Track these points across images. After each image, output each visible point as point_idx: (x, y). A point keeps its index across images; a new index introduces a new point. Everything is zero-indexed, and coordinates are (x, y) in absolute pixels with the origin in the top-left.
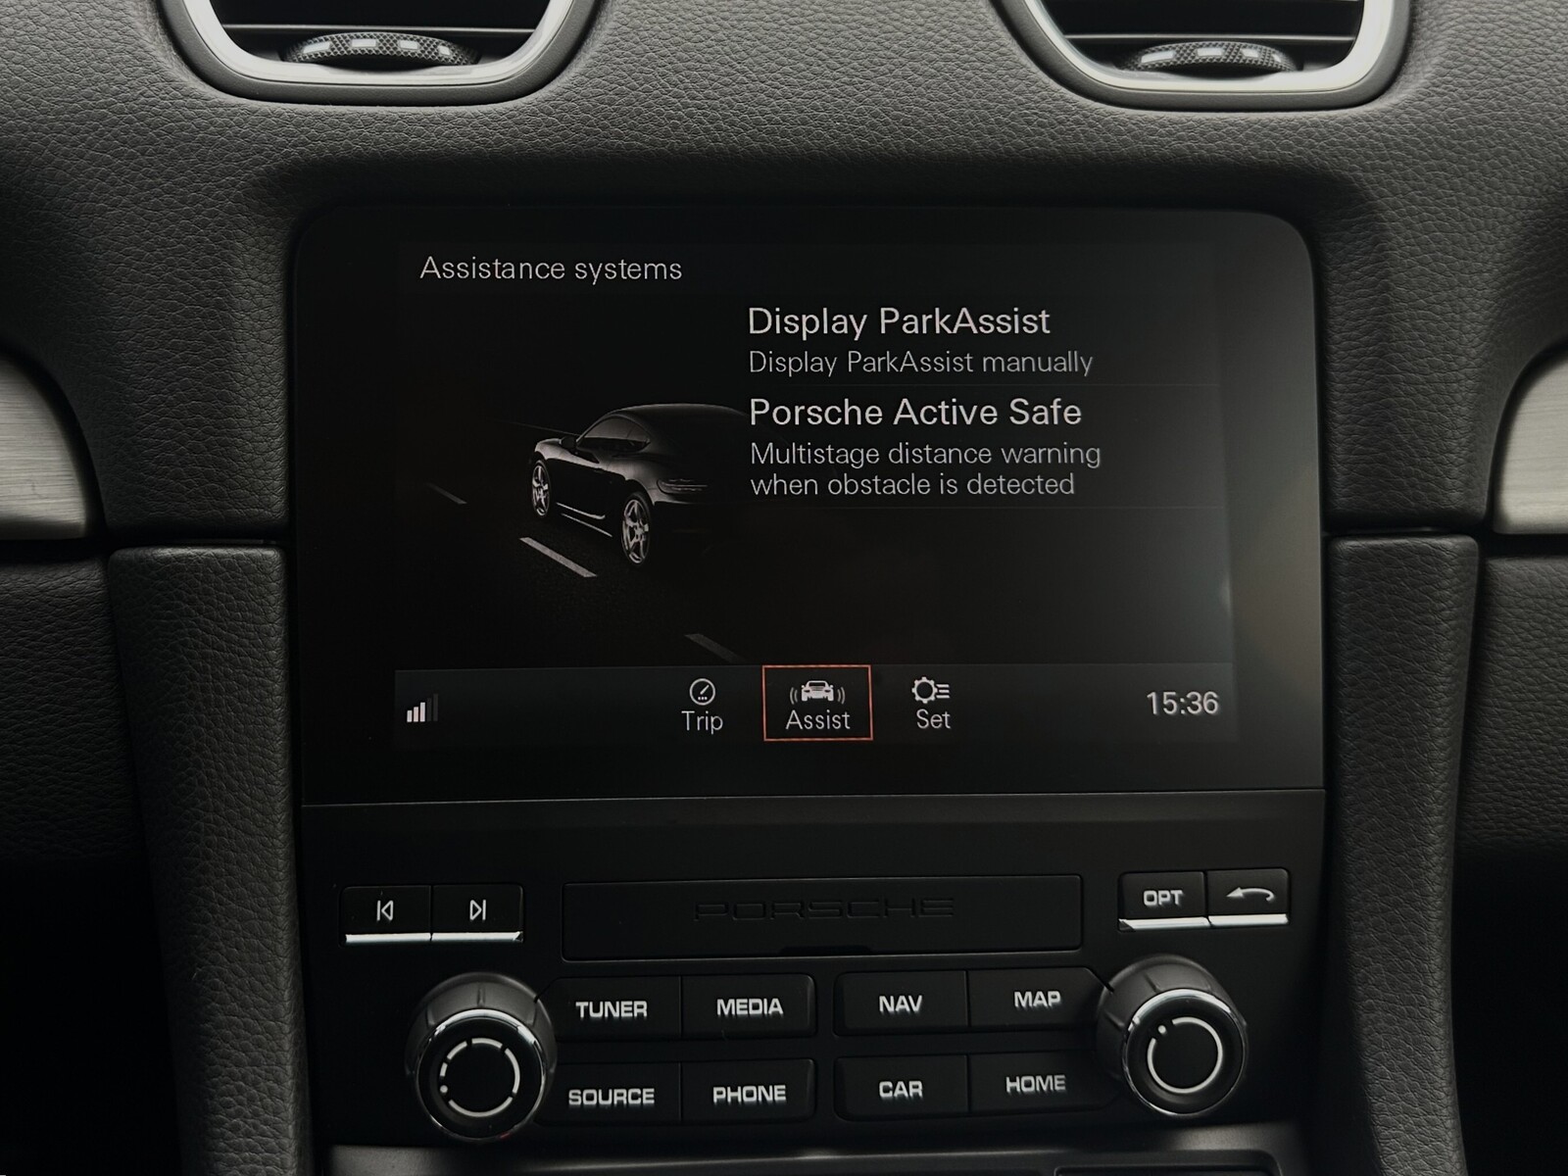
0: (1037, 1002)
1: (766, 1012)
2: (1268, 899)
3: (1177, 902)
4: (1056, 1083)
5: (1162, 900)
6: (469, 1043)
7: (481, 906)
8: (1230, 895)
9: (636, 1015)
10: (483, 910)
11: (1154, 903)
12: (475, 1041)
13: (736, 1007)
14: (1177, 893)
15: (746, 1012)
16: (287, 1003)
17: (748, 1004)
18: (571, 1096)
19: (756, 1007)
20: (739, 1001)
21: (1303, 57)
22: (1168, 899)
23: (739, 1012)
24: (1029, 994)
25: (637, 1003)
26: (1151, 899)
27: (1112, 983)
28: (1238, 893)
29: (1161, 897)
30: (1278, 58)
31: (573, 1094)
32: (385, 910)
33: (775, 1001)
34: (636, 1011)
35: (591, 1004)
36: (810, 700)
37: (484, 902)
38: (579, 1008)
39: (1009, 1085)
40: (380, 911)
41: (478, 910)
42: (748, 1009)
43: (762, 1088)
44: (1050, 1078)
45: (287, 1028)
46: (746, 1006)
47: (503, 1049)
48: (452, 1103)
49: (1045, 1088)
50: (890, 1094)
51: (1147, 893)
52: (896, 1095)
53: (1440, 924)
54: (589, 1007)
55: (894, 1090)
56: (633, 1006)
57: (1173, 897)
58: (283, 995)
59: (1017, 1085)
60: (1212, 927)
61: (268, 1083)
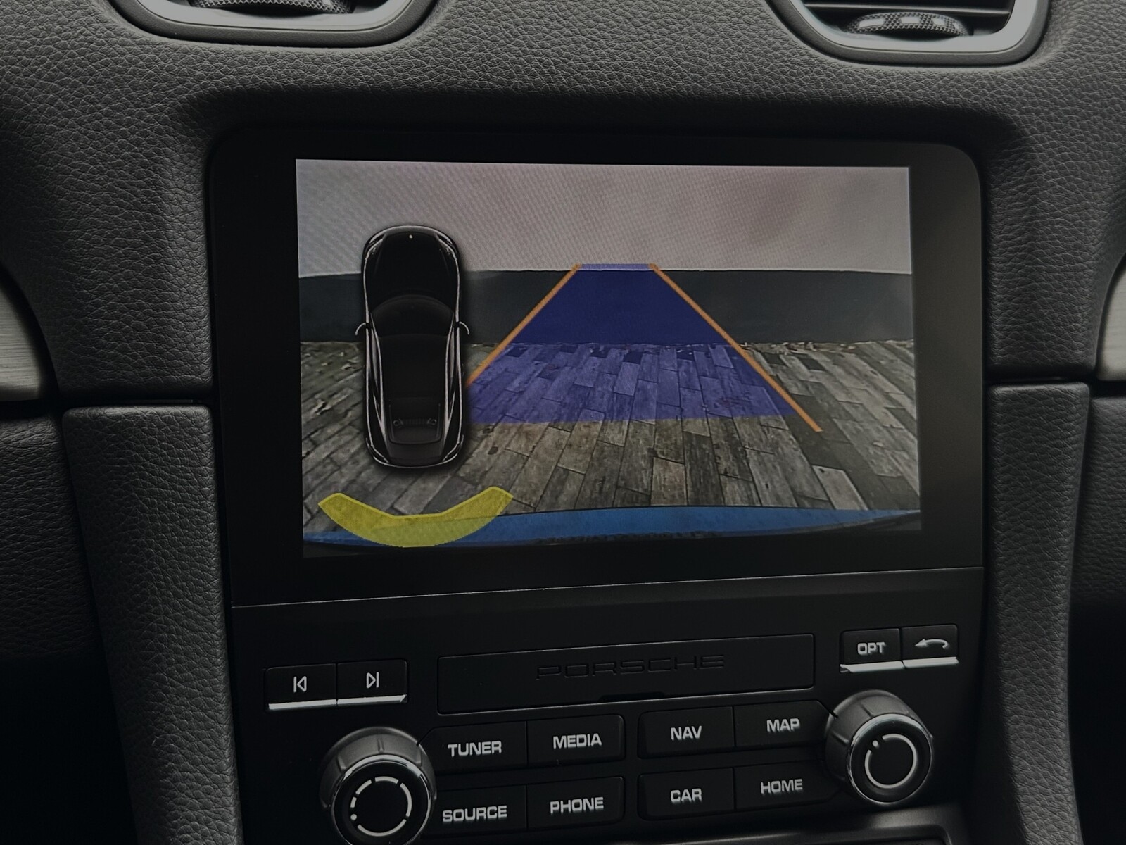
0: (783, 727)
1: (589, 744)
2: (944, 647)
3: (881, 651)
4: (796, 785)
5: (870, 650)
6: (373, 781)
7: (375, 677)
8: (917, 645)
9: (493, 752)
10: (377, 680)
11: (865, 652)
12: (377, 779)
13: (568, 742)
14: (881, 644)
15: (574, 745)
16: (228, 760)
17: (576, 739)
18: (444, 815)
19: (582, 741)
20: (569, 737)
21: (973, 25)
22: (875, 649)
23: (569, 746)
24: (777, 721)
25: (494, 743)
26: (863, 649)
27: (836, 711)
28: (923, 643)
29: (869, 648)
30: (957, 26)
31: (446, 814)
32: (300, 684)
33: (596, 735)
34: (494, 749)
35: (460, 745)
37: (378, 674)
38: (451, 749)
39: (763, 788)
40: (296, 684)
41: (372, 680)
42: (576, 743)
43: (586, 800)
44: (791, 781)
45: (228, 778)
46: (574, 741)
47: (399, 783)
48: (360, 827)
49: (788, 789)
50: (678, 800)
51: (860, 645)
52: (683, 800)
53: (1063, 660)
54: (457, 748)
55: (681, 796)
56: (491, 745)
57: (878, 647)
58: (224, 753)
59: (768, 787)
60: (906, 669)
61: (217, 822)
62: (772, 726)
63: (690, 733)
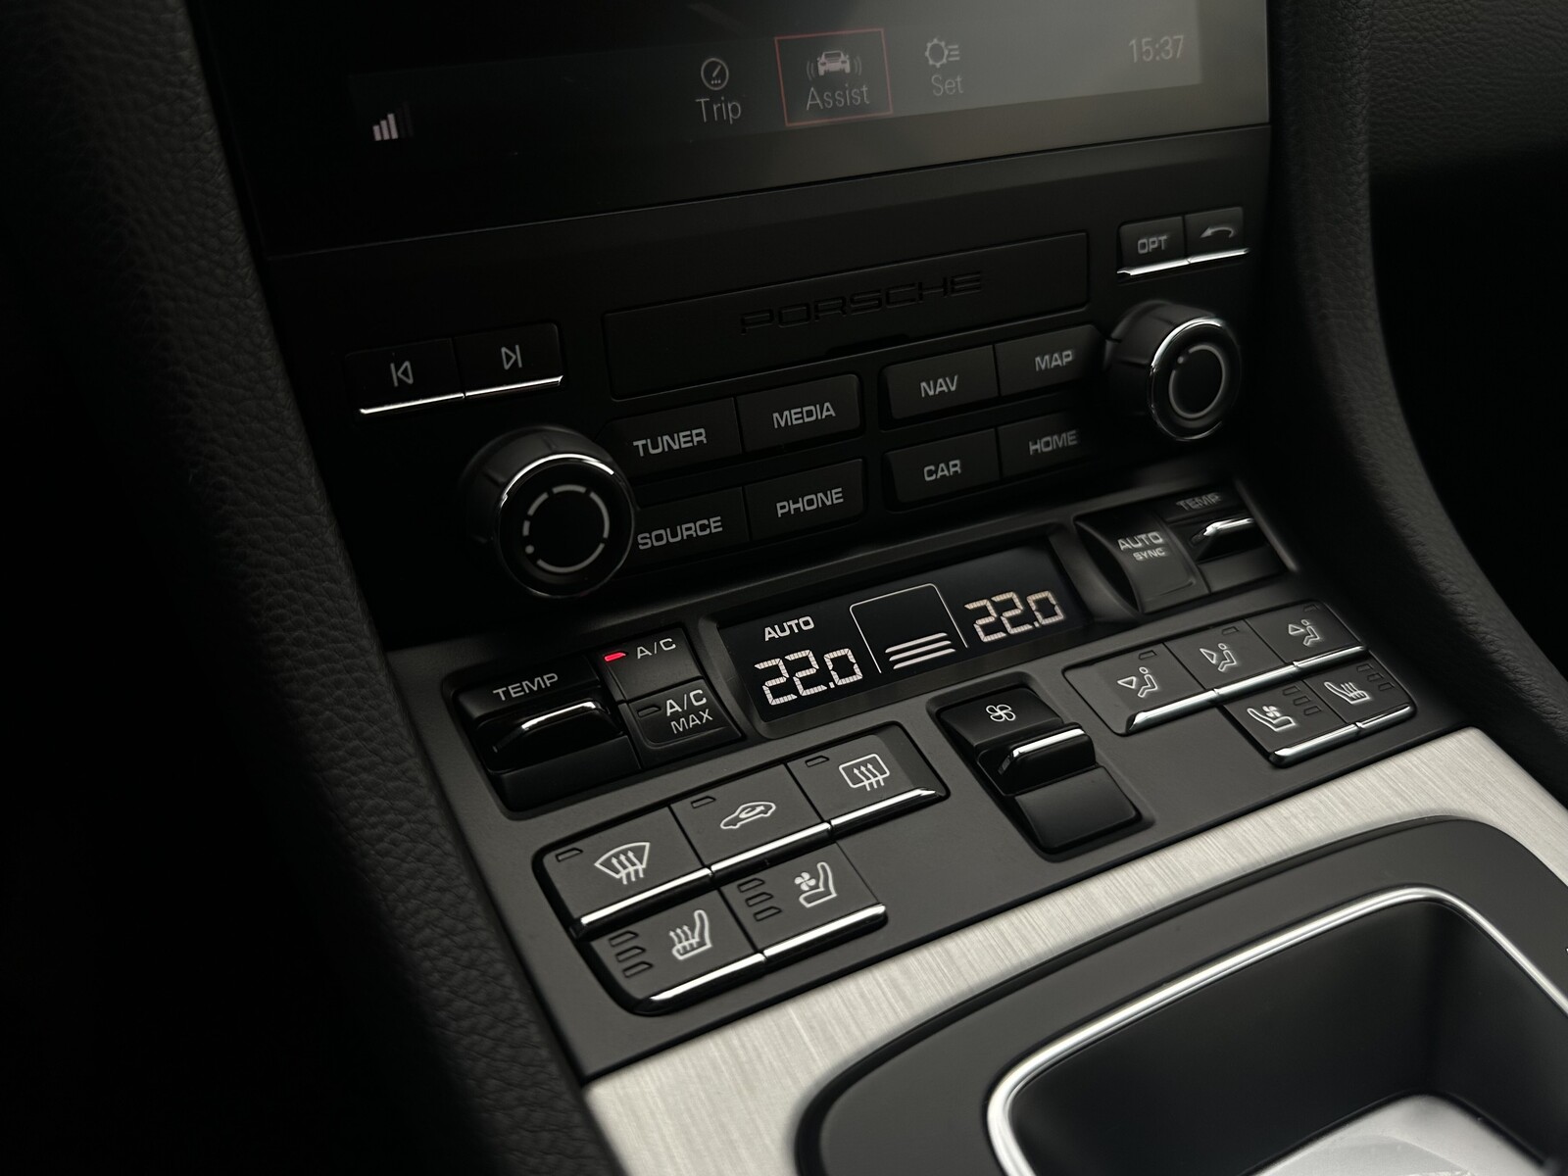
0: (1054, 364)
1: (819, 417)
2: (1231, 235)
3: (1163, 248)
4: (1069, 438)
5: (1152, 247)
6: (550, 493)
7: (515, 353)
8: (1203, 235)
9: (695, 444)
10: (517, 356)
11: (1146, 251)
12: (557, 490)
13: (792, 417)
14: (1163, 238)
15: (801, 421)
17: (802, 412)
18: (640, 541)
19: (809, 413)
20: (792, 411)
22: (1156, 245)
23: (795, 422)
24: (1047, 357)
25: (694, 432)
26: (1143, 246)
27: (1114, 335)
28: (1209, 232)
29: (1151, 243)
31: (642, 538)
32: (402, 372)
33: (827, 404)
34: (696, 439)
35: (649, 441)
36: (827, 73)
37: (517, 347)
38: (637, 446)
39: (1032, 448)
40: (396, 375)
41: (511, 356)
42: (802, 418)
43: (820, 495)
44: (1064, 435)
46: (800, 415)
47: (587, 492)
48: (541, 563)
49: (1060, 445)
50: (933, 477)
51: (1140, 242)
52: (938, 476)
54: (647, 444)
55: (936, 472)
56: (691, 435)
57: (1160, 241)
59: (1038, 446)
62: (1042, 363)
63: (945, 386)
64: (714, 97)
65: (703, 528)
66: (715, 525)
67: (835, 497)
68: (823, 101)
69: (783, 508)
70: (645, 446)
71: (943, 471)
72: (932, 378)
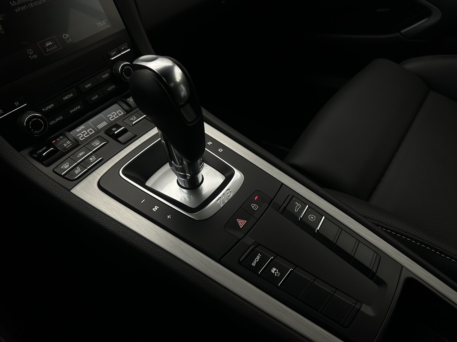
0: (106, 76)
2: (126, 48)
3: (116, 53)
8: (122, 49)
9: (52, 107)
11: (113, 55)
12: (32, 120)
19: (69, 96)
23: (67, 98)
27: (114, 69)
31: (50, 123)
33: (71, 94)
35: (44, 108)
36: (48, 45)
37: (17, 102)
47: (37, 119)
48: (35, 131)
49: (113, 88)
59: (109, 89)
60: (122, 55)
62: (103, 77)
63: (89, 85)
64: (32, 55)
65: (60, 118)
66: (61, 117)
67: (79, 107)
68: (50, 50)
69: (71, 111)
70: (44, 110)
71: (95, 98)
72: (86, 85)
